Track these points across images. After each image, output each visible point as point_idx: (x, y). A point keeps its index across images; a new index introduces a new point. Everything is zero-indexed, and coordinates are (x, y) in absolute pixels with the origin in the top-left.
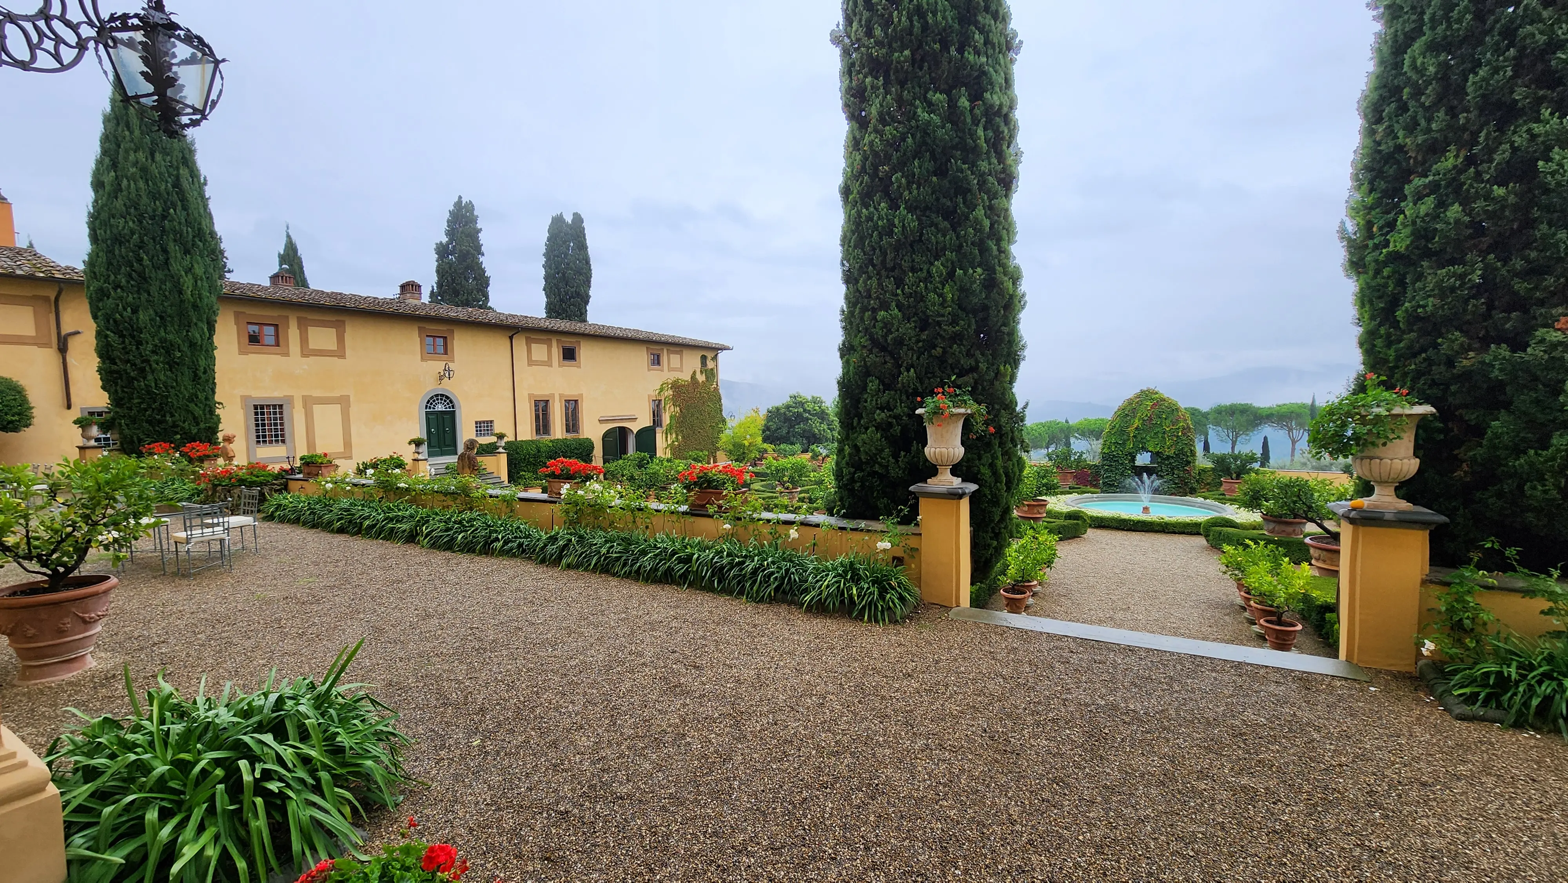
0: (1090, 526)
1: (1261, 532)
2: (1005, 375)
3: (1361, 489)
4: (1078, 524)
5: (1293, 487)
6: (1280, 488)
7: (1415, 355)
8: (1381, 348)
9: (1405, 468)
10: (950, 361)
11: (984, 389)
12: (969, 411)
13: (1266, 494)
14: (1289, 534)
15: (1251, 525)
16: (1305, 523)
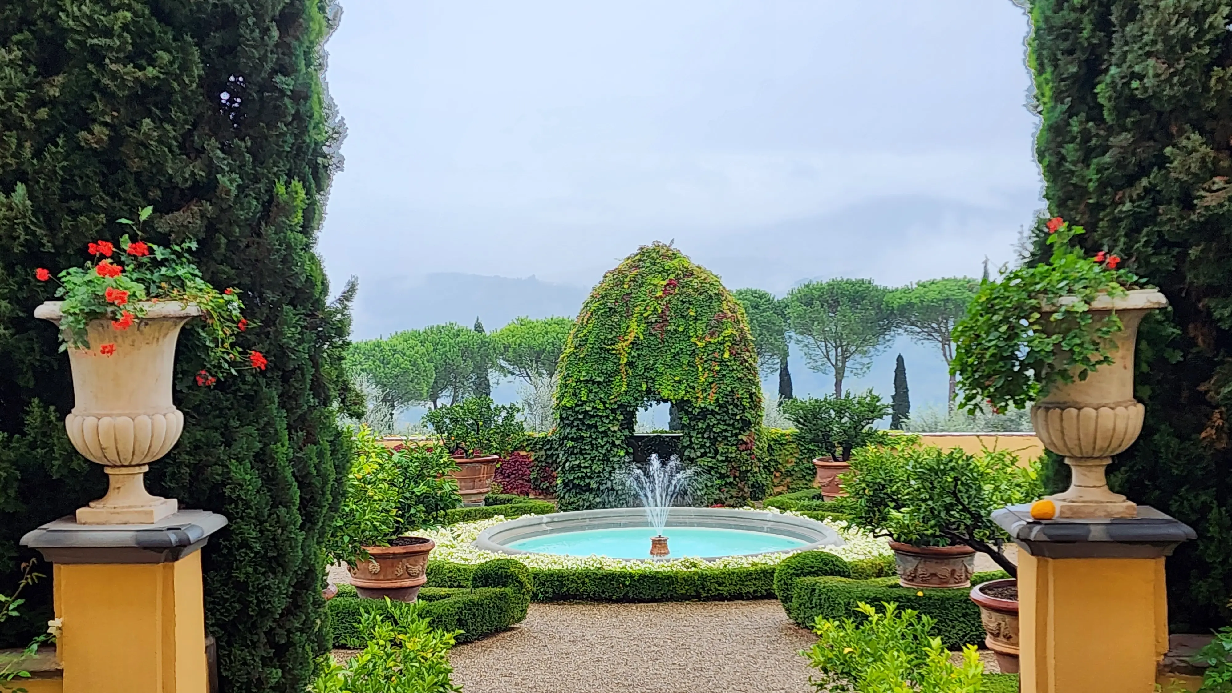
0: (535, 598)
1: (892, 580)
2: (287, 210)
3: (1051, 473)
4: (503, 597)
5: (944, 472)
6: (920, 477)
7: (1131, 180)
8: (1074, 163)
9: (1121, 426)
10: (135, 165)
11: (232, 245)
12: (193, 310)
13: (898, 491)
14: (944, 581)
15: (873, 565)
16: (972, 554)
